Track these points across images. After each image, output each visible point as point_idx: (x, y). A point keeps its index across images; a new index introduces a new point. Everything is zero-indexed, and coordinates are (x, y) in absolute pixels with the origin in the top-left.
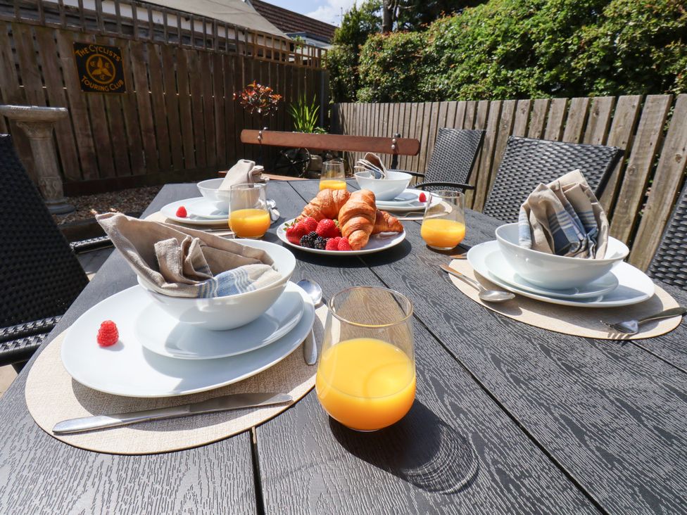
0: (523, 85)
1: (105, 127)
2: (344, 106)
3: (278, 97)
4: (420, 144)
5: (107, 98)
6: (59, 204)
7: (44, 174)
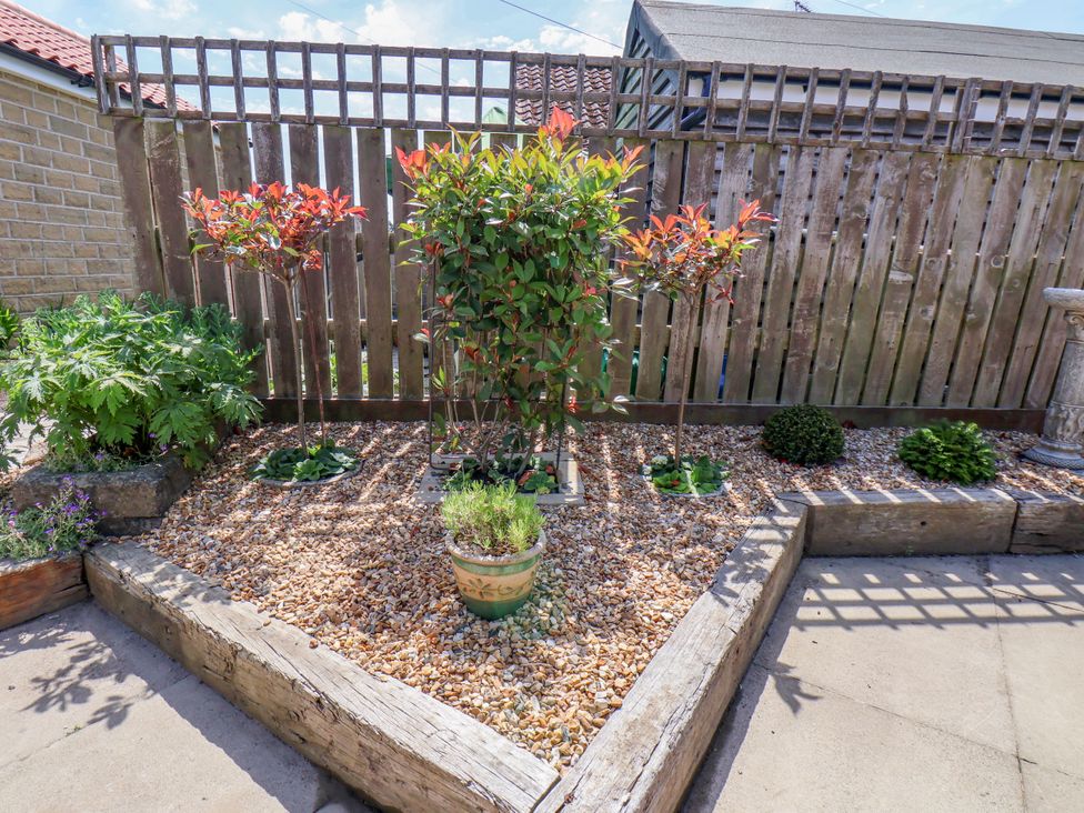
6: (1070, 452)
7: (1071, 400)
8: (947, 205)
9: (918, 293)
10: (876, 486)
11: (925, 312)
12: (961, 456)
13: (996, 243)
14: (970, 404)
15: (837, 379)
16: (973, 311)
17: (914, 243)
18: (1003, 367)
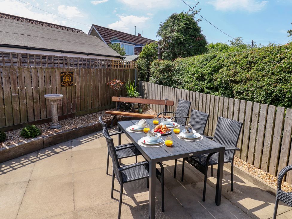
0: (202, 87)
1: (66, 98)
2: (144, 83)
3: (123, 83)
4: (174, 102)
5: (67, 88)
6: (57, 125)
7: (54, 115)
8: (21, 79)
9: (20, 98)
10: (14, 143)
11: (23, 101)
12: (32, 132)
13: (35, 85)
14: (41, 119)
15: (5, 120)
16: (35, 100)
17: (16, 87)
18: (45, 109)
